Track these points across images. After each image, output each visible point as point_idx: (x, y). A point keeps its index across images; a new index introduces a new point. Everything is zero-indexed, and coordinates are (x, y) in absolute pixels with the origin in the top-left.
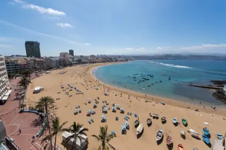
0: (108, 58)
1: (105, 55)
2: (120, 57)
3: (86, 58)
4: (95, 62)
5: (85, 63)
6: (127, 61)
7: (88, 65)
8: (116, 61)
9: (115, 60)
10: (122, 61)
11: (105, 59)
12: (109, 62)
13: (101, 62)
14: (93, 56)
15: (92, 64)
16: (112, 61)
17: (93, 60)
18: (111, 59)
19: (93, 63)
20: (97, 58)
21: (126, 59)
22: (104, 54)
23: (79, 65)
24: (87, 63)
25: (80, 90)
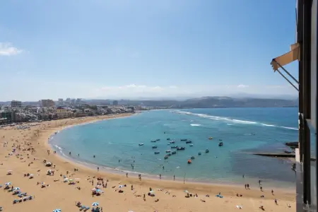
0: (88, 106)
1: (79, 100)
2: (115, 103)
3: (29, 107)
4: (56, 117)
5: (26, 120)
6: (133, 111)
7: (34, 126)
8: (109, 112)
9: (105, 111)
10: (123, 112)
11: (80, 108)
12: (91, 115)
13: (70, 116)
14: (47, 103)
15: (46, 123)
16: (99, 114)
17: (49, 112)
18: (95, 108)
19: (50, 118)
20: (60, 108)
21: (131, 107)
22: (76, 98)
23: (8, 127)
24: (33, 119)
25: (22, 192)
